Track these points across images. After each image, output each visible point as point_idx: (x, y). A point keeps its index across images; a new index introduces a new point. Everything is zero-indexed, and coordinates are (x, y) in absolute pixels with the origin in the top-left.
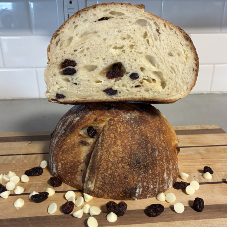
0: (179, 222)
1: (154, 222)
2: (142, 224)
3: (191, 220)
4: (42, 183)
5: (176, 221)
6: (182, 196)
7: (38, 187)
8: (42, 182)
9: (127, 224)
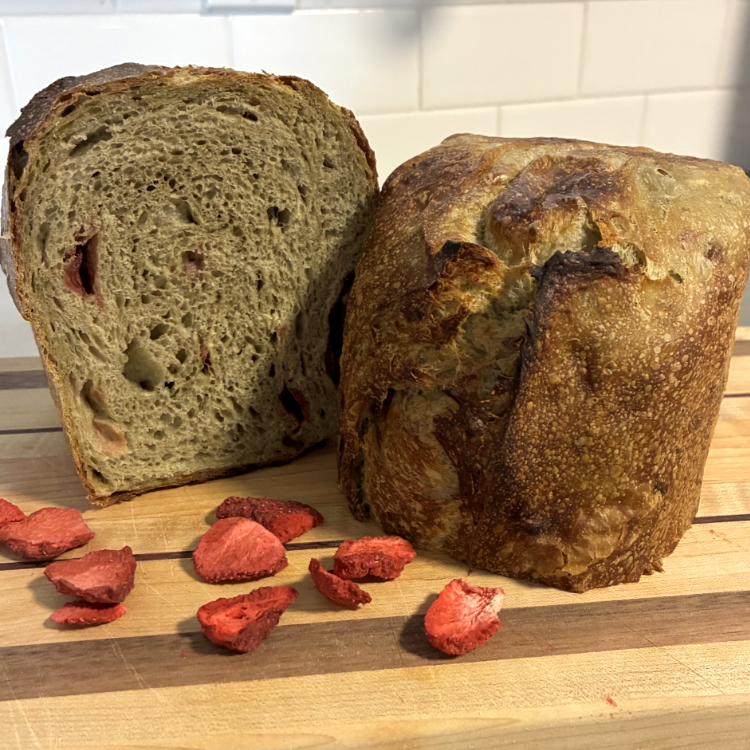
0: (699, 645)
1: (605, 650)
2: (558, 657)
3: (743, 640)
4: (153, 524)
5: (685, 643)
6: (690, 559)
7: (140, 536)
8: (151, 521)
9: (500, 658)
